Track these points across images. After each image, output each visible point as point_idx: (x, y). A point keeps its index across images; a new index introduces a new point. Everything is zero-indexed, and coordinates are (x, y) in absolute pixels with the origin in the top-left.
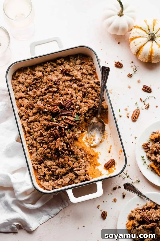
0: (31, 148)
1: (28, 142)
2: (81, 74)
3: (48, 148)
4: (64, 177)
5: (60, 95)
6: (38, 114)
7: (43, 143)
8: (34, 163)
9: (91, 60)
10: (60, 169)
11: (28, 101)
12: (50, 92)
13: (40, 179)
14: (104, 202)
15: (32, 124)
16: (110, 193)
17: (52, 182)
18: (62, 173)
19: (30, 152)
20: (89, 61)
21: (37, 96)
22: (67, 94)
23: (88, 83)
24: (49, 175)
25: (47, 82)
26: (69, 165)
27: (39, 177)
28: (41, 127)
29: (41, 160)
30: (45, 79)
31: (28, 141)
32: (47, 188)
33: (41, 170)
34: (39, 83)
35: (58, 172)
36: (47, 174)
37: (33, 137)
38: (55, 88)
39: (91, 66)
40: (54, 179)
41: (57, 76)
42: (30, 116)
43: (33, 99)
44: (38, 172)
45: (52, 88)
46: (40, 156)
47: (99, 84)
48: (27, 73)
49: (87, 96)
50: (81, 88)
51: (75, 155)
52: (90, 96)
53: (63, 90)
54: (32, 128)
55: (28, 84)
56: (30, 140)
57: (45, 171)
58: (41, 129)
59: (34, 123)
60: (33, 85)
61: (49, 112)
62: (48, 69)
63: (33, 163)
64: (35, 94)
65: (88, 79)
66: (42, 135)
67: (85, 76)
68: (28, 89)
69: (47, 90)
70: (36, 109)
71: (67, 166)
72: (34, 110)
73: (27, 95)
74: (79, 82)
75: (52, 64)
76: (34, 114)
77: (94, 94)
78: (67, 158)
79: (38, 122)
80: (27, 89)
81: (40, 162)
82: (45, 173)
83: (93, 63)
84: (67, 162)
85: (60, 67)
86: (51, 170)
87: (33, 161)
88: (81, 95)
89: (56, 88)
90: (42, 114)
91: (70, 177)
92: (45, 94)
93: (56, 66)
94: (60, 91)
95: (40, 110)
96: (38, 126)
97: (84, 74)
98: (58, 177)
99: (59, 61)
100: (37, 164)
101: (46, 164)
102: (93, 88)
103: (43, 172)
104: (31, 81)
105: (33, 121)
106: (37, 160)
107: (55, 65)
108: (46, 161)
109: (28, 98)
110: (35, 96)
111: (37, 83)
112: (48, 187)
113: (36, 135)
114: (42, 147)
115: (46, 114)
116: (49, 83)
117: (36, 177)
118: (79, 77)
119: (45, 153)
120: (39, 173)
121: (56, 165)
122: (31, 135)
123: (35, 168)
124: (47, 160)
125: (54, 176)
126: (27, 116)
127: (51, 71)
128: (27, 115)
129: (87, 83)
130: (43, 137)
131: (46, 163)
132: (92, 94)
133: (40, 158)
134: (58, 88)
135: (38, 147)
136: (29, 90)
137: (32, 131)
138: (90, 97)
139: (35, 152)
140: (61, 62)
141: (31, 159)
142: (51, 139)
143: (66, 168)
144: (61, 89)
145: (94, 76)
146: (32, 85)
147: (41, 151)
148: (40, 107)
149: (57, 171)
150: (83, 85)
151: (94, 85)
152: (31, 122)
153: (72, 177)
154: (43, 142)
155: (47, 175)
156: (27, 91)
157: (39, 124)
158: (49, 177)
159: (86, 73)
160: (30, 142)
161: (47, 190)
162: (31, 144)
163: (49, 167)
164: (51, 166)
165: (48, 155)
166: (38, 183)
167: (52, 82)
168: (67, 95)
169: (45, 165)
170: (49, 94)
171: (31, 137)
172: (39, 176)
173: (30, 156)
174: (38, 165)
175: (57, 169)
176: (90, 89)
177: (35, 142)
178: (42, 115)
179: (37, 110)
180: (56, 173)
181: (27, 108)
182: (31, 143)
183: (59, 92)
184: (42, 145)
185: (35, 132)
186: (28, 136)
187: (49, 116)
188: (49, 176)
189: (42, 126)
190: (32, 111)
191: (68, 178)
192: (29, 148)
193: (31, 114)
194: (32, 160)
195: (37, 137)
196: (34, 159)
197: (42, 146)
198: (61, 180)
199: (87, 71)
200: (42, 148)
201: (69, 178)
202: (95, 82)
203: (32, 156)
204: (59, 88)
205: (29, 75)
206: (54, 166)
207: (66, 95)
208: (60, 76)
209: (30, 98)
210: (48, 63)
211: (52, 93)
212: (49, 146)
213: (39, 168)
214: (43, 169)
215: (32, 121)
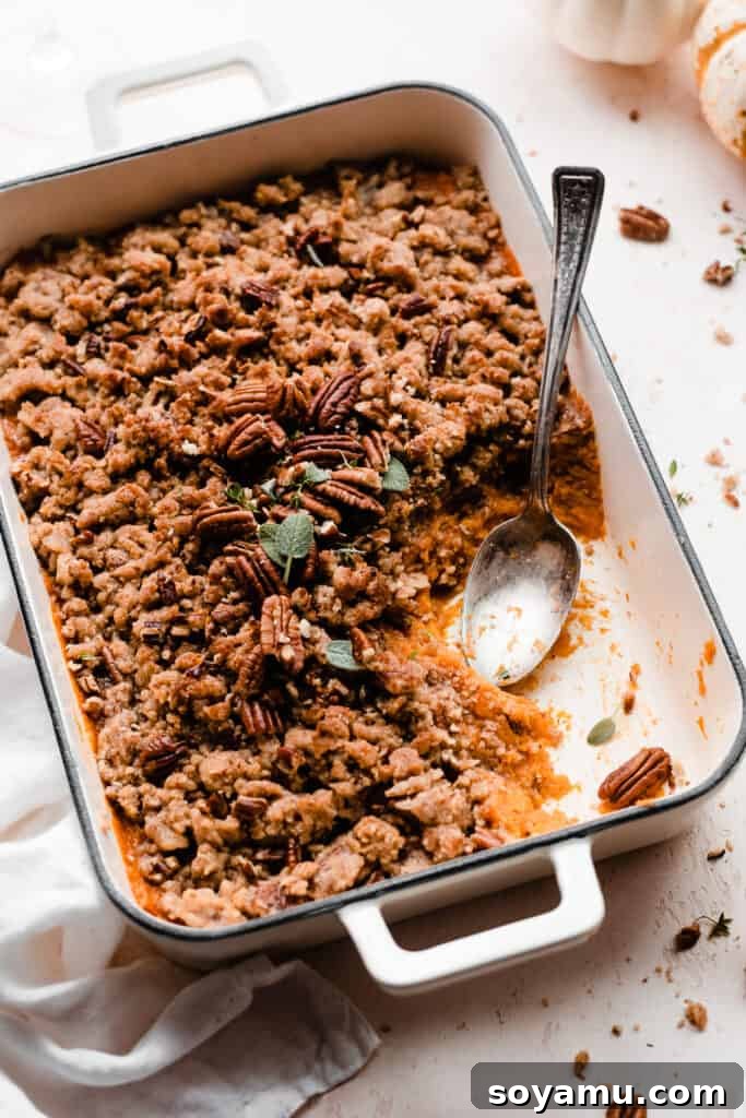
0: (96, 688)
1: (73, 649)
2: (414, 248)
3: (206, 669)
4: (329, 849)
5: (284, 369)
6: (144, 477)
7: (177, 643)
8: (119, 779)
9: (471, 180)
10: (294, 797)
11: (77, 413)
12: (218, 350)
13: (158, 877)
14: (616, 1032)
15: (105, 537)
16: (658, 970)
17: (243, 890)
18: (308, 820)
19: (86, 707)
20: (460, 184)
21: (134, 379)
22: (328, 356)
23: (460, 297)
24: (219, 840)
25: (200, 296)
26: (353, 765)
27: (151, 868)
28: (159, 547)
29: (166, 750)
30: (184, 290)
31: (76, 639)
33: (162, 814)
34: (149, 308)
35: (279, 815)
36: (209, 838)
37: (111, 619)
38: (247, 326)
39: (474, 209)
40: (257, 869)
41: (264, 269)
42: (90, 493)
43: (112, 398)
44: (145, 838)
45: (231, 330)
46: (161, 724)
47: (527, 297)
48: (75, 268)
49: (456, 367)
50: (413, 321)
51: (396, 696)
52: (473, 362)
53: (299, 341)
54: (105, 560)
55: (77, 315)
56: (91, 637)
57: (188, 816)
58: (161, 564)
59: (118, 532)
60: (108, 321)
61: (211, 457)
62: (205, 233)
63: (110, 773)
64: (121, 369)
65: (458, 276)
66: (166, 596)
67: (438, 259)
68: (81, 348)
69: (198, 343)
70: (129, 445)
71: (339, 768)
72: (119, 455)
73: (70, 381)
74: (400, 291)
75: (231, 211)
76: (118, 476)
77: (502, 348)
78: (337, 717)
79: (146, 526)
80: (71, 350)
81: (159, 767)
82: (189, 832)
83: (481, 195)
84: (340, 743)
85: (276, 221)
86: (229, 809)
87: (110, 762)
88: (420, 360)
89: (258, 329)
90: (166, 479)
91: (363, 845)
92: (187, 363)
93: (254, 222)
94: (279, 342)
95: (151, 448)
96: (142, 546)
97: (430, 250)
98: (279, 852)
99: (268, 192)
100: (135, 782)
101: (196, 774)
102: (489, 317)
103: (179, 827)
104: (99, 298)
105: (112, 524)
106: (134, 753)
107: (248, 212)
108: (195, 758)
109: (80, 397)
110: (120, 375)
111: (135, 306)
113: (126, 603)
114: (165, 665)
115: (193, 478)
116: (207, 303)
117: (128, 863)
118: (400, 255)
119: (192, 698)
120: (152, 841)
121: (266, 773)
122: (97, 609)
123: (123, 803)
124: (204, 749)
125: (255, 852)
126: (70, 494)
127: (222, 246)
128: (68, 487)
129: (452, 294)
130: (175, 608)
131: (197, 767)
132: (489, 353)
133: (156, 737)
134: (269, 326)
135: (145, 668)
136: (88, 352)
137: (100, 580)
138: (473, 368)
139: (122, 706)
140: (286, 195)
141: (96, 750)
142: (232, 609)
143: (332, 785)
144: (284, 333)
145: (496, 264)
146: (101, 324)
147: (164, 689)
148: (153, 430)
149: (275, 811)
150: (429, 308)
151: (498, 301)
152: (96, 527)
153: (380, 846)
154: (177, 631)
155: (205, 841)
156: (74, 357)
157: (148, 537)
158: (223, 856)
159: (442, 238)
160: (88, 648)
162: (95, 661)
163: (217, 785)
164: (231, 784)
165: (206, 709)
167: (232, 297)
168: (326, 364)
169: (192, 785)
170: (214, 360)
171: (100, 618)
172: (155, 860)
173: (87, 735)
174: (145, 787)
175: (272, 798)
176: (473, 328)
177: (118, 645)
178: (164, 484)
179: (132, 451)
180: (267, 823)
181: (68, 449)
182: (100, 653)
183: (274, 346)
184: (166, 654)
185: (122, 584)
186: (78, 614)
187: (213, 482)
188: (218, 849)
189: (168, 543)
190: (102, 463)
191: (353, 851)
192: (81, 689)
193: (95, 480)
194: (103, 754)
195: (133, 613)
196: (114, 751)
197: (172, 659)
198: (305, 868)
199: (451, 234)
200: (171, 675)
201: (361, 854)
202: (503, 289)
203: (105, 731)
204: (274, 325)
205: (85, 277)
206: (247, 777)
207: (321, 366)
208: (284, 265)
209: (89, 393)
210: (200, 205)
211: (230, 358)
212: (217, 657)
213: (155, 803)
214: (178, 807)
215: (102, 519)
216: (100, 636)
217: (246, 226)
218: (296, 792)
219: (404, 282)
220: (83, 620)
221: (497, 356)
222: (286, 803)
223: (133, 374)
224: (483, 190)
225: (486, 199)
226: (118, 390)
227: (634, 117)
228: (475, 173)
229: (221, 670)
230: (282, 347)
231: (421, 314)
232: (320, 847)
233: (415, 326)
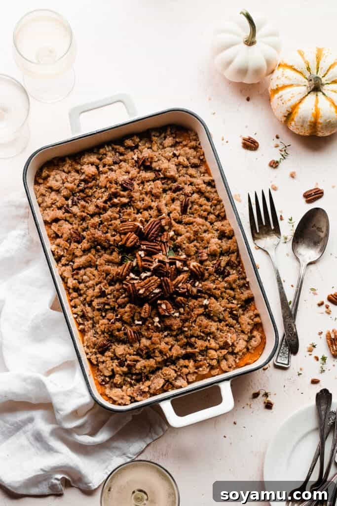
0: (82, 322)
1: (75, 310)
2: (176, 165)
3: (117, 320)
4: (154, 376)
5: (136, 211)
6: (93, 251)
7: (106, 311)
8: (91, 352)
9: (194, 137)
10: (144, 361)
11: (71, 227)
12: (114, 205)
13: (104, 383)
14: (235, 423)
15: (82, 272)
16: (247, 404)
17: (129, 389)
18: (148, 369)
19: (79, 329)
20: (191, 138)
21: (88, 216)
22: (151, 208)
23: (191, 184)
24: (122, 373)
25: (108, 185)
26: (161, 352)
27: (101, 380)
28: (99, 278)
29: (105, 345)
30: (102, 180)
31: (75, 307)
32: (120, 401)
33: (104, 365)
34: (91, 188)
35: (140, 368)
36: (119, 373)
37: (85, 299)
38: (123, 196)
39: (195, 148)
40: (133, 382)
41: (128, 172)
42: (77, 257)
43: (81, 222)
44: (98, 370)
45: (118, 198)
46: (102, 336)
47: (213, 184)
48: (66, 170)
49: (190, 211)
51: (175, 331)
52: (196, 210)
53: (140, 201)
54: (82, 280)
55: (69, 192)
56: (79, 305)
57: (112, 366)
58: (100, 283)
59: (86, 270)
60: (78, 192)
61: (114, 246)
62: (108, 158)
63: (88, 351)
64: (84, 212)
65: (191, 176)
66: (103, 294)
67: (185, 169)
68: (70, 202)
69: (108, 203)
70: (88, 241)
71: (157, 353)
72: (85, 244)
73: (67, 215)
74: (172, 182)
75: (116, 149)
76: (85, 251)
77: (205, 205)
78: (156, 336)
79: (94, 269)
80: (66, 202)
81: (103, 350)
82: (113, 370)
83: (198, 142)
84: (157, 346)
85: (131, 153)
86: (125, 364)
87: (88, 347)
88: (179, 208)
89: (127, 198)
90: (100, 252)
91: (164, 376)
92: (105, 210)
93: (123, 153)
94: (134, 203)
95: (96, 243)
96: (94, 275)
97: (182, 166)
98: (141, 377)
99: (129, 142)
100: (96, 353)
101: (114, 353)
102: (200, 192)
103: (110, 369)
104: (75, 184)
105: (84, 267)
106: (95, 345)
107: (122, 149)
108: (114, 347)
109: (71, 220)
110: (84, 214)
111: (87, 188)
112: (122, 399)
113: (90, 295)
114: (104, 317)
115: (108, 251)
116: (111, 188)
117: (95, 379)
118: (172, 172)
119: (113, 330)
120: (101, 372)
121: (135, 353)
122: (80, 295)
123: (93, 361)
124: (116, 344)
125: (132, 376)
126: (70, 257)
127: (113, 162)
128: (70, 254)
129: (189, 183)
130: (105, 298)
131: (114, 350)
132: (201, 206)
133: (101, 340)
134: (131, 197)
135: (97, 318)
136: (72, 204)
137: (82, 286)
138: (196, 212)
139: (90, 329)
140: (134, 144)
141: (83, 343)
142: (123, 300)
143: (155, 358)
144: (136, 200)
145: (202, 169)
146: (76, 193)
147: (103, 326)
148: (96, 238)
149: (138, 366)
150: (182, 189)
151: (203, 187)
152: (79, 269)
153: (169, 377)
154: (107, 307)
155: (117, 374)
156: (68, 205)
157: (96, 272)
158: (123, 378)
159: (186, 163)
160: (79, 309)
161: (119, 404)
162: (80, 314)
163: (121, 357)
164: (125, 357)
165: (117, 333)
166: (100, 392)
167: (118, 185)
168: (149, 210)
169: (113, 355)
170: (114, 209)
171: (82, 298)
172: (102, 378)
173: (80, 338)
174: (99, 355)
175: (137, 361)
176: (195, 196)
177: (89, 309)
178: (100, 254)
179: (89, 244)
180: (136, 369)
181: (69, 240)
182: (82, 311)
184: (104, 314)
185: (88, 289)
186: (75, 298)
187: (115, 254)
188: (121, 375)
189: (102, 276)
190: (80, 246)
191: (161, 378)
192: (77, 322)
193: (78, 252)
194: (85, 345)
195: (92, 299)
196: (89, 344)
197: (105, 316)
198: (148, 383)
199: (188, 159)
200: (105, 321)
201: (164, 379)
202: (205, 181)
203: (86, 338)
204: (133, 197)
205: (69, 172)
206: (130, 355)
208: (134, 172)
209: (73, 219)
210: (106, 146)
211: (119, 208)
212: (119, 316)
213: (101, 360)
214: (109, 363)
215: (81, 266)
216: (82, 305)
217: (121, 154)
218: (144, 359)
219: (174, 180)
220: (77, 300)
221: (204, 207)
222: (141, 363)
223: (88, 214)
224: (199, 140)
225: (199, 144)
226: (83, 219)
227: (248, 99)
228: (196, 135)
229: (121, 320)
230: (135, 204)
231: (179, 191)
232: (151, 375)
233: (177, 195)
